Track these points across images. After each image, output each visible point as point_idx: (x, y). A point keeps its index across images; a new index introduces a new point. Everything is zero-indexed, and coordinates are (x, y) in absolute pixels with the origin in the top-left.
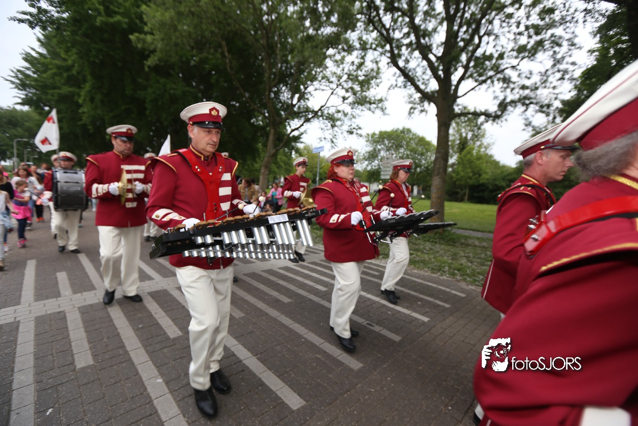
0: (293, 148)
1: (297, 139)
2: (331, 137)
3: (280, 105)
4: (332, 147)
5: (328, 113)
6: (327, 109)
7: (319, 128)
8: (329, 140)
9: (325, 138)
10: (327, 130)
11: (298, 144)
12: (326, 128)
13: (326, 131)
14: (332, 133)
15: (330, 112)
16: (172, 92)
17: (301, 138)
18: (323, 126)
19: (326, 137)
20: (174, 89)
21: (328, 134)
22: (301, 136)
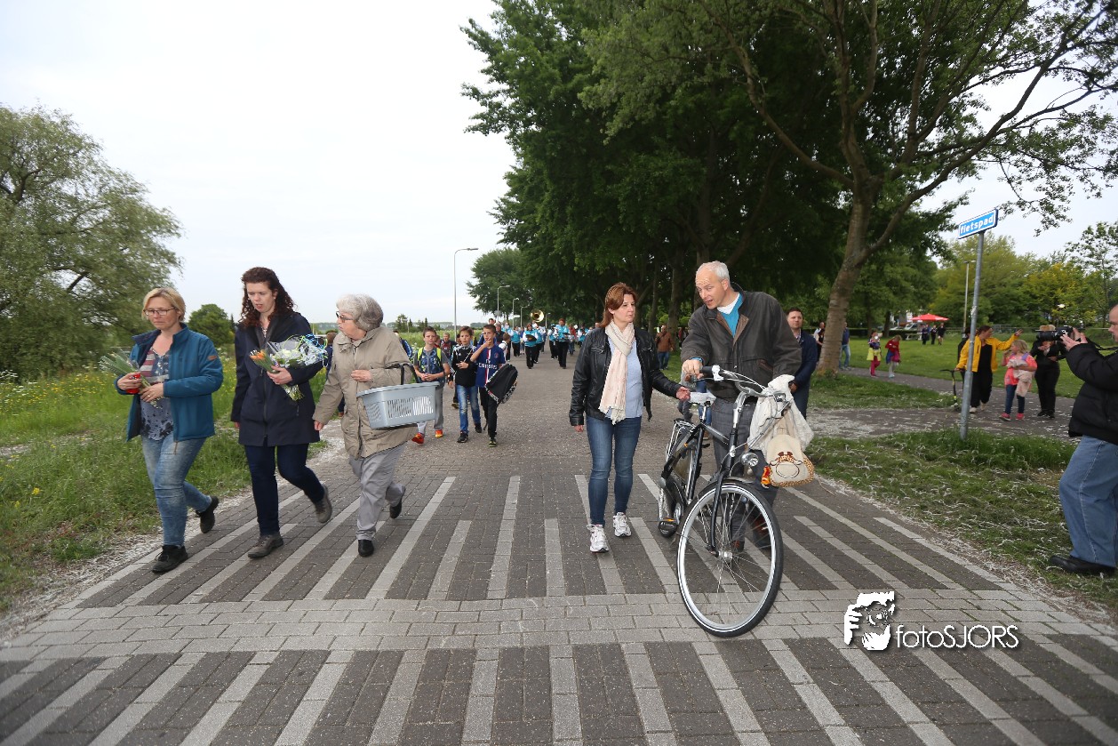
0: (928, 243)
1: (938, 220)
2: (1043, 195)
3: (889, 151)
4: (1048, 223)
5: (1033, 136)
6: (1028, 123)
7: (1000, 179)
8: (1036, 205)
9: (1021, 204)
10: (1031, 180)
11: (941, 234)
12: (1024, 176)
13: (1026, 184)
14: (1045, 186)
15: (1039, 129)
16: (657, 174)
17: (950, 216)
18: (1013, 171)
19: (1025, 198)
20: (661, 169)
21: (1031, 192)
22: (949, 213)
